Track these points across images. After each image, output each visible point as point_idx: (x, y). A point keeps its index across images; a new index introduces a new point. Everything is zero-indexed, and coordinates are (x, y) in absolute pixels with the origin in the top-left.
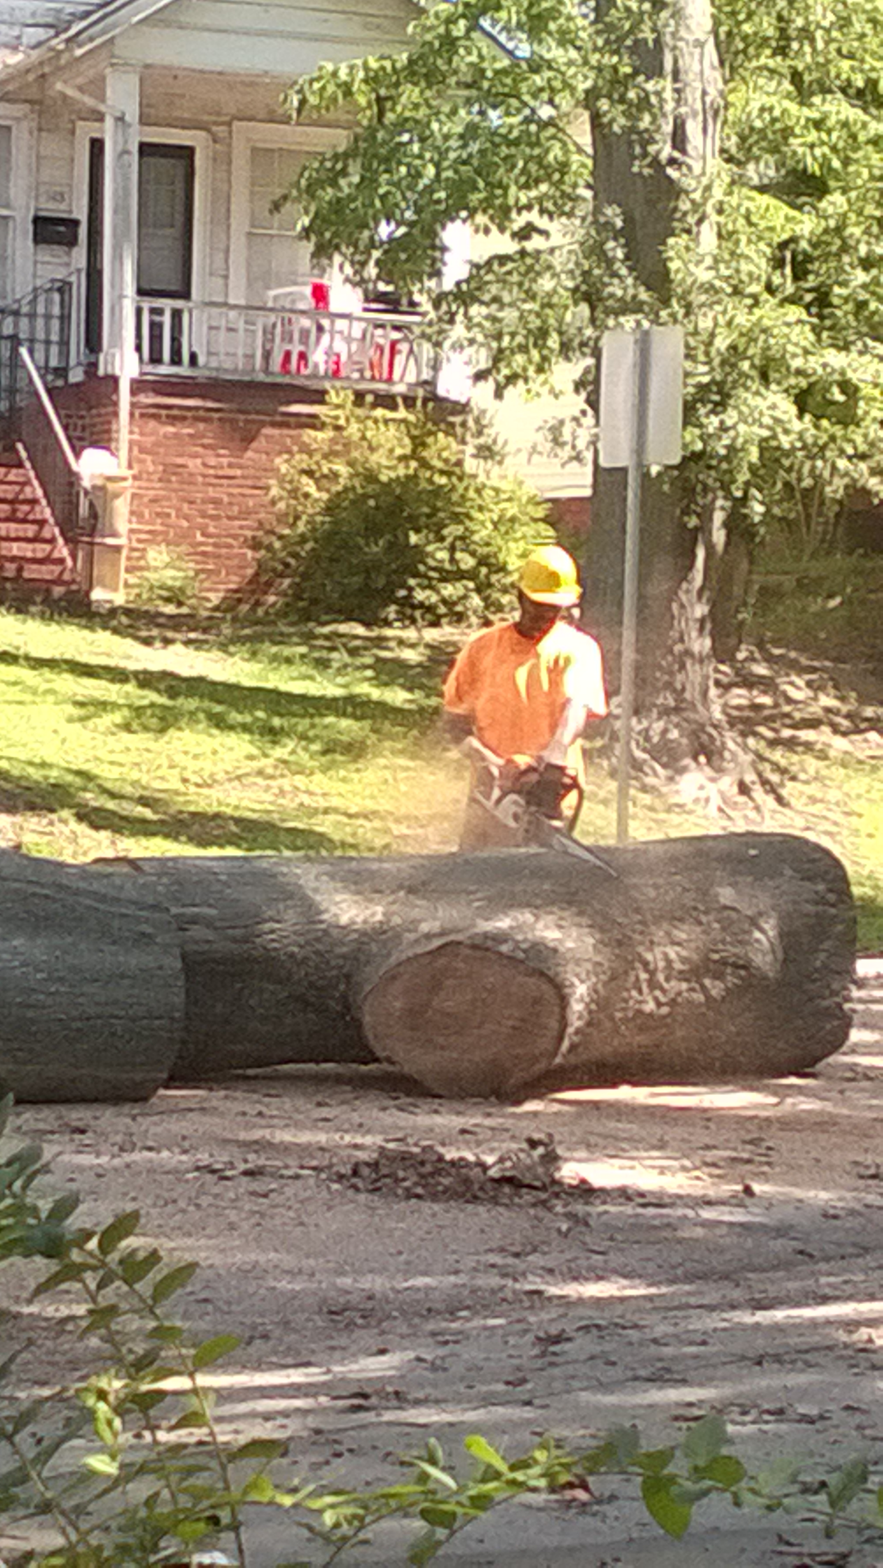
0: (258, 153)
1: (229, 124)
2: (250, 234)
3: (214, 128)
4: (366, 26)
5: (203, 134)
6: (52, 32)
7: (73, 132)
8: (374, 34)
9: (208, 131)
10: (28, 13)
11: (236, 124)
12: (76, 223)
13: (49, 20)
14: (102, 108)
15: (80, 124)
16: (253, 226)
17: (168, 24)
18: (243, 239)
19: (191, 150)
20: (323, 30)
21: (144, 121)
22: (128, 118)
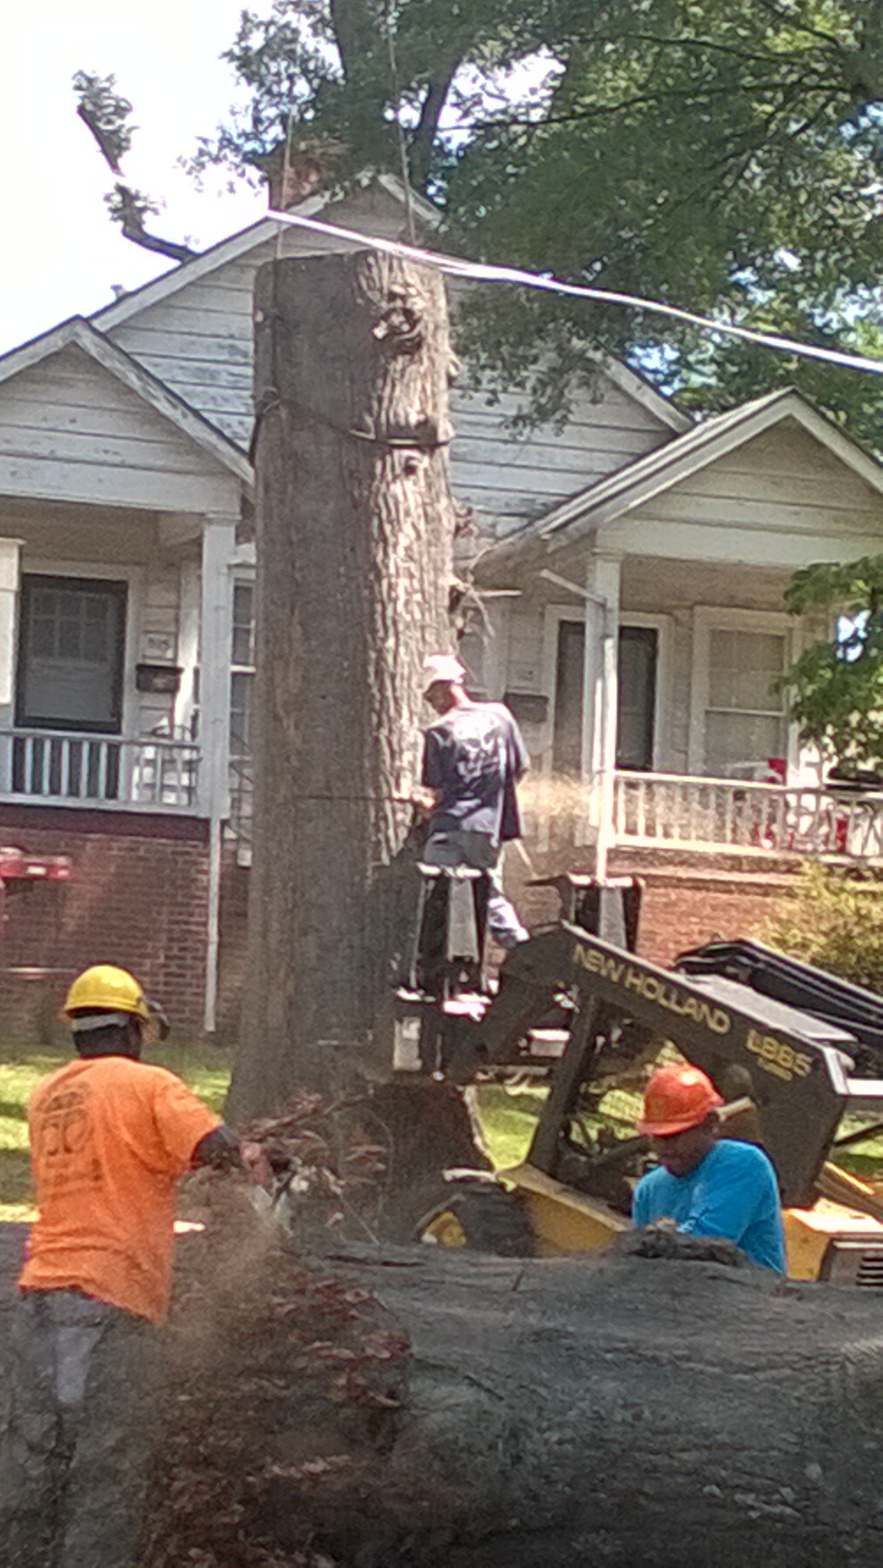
0: (718, 636)
1: (691, 608)
2: (707, 713)
3: (677, 613)
4: (836, 520)
5: (664, 617)
6: (525, 521)
7: (542, 615)
8: (842, 526)
9: (670, 614)
10: (502, 504)
11: (698, 609)
12: (545, 699)
13: (523, 510)
14: (585, 593)
15: (549, 607)
16: (712, 703)
17: (650, 518)
18: (702, 717)
19: (654, 632)
20: (790, 522)
21: (622, 608)
22: (609, 605)
